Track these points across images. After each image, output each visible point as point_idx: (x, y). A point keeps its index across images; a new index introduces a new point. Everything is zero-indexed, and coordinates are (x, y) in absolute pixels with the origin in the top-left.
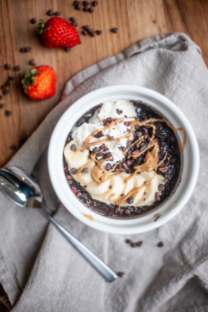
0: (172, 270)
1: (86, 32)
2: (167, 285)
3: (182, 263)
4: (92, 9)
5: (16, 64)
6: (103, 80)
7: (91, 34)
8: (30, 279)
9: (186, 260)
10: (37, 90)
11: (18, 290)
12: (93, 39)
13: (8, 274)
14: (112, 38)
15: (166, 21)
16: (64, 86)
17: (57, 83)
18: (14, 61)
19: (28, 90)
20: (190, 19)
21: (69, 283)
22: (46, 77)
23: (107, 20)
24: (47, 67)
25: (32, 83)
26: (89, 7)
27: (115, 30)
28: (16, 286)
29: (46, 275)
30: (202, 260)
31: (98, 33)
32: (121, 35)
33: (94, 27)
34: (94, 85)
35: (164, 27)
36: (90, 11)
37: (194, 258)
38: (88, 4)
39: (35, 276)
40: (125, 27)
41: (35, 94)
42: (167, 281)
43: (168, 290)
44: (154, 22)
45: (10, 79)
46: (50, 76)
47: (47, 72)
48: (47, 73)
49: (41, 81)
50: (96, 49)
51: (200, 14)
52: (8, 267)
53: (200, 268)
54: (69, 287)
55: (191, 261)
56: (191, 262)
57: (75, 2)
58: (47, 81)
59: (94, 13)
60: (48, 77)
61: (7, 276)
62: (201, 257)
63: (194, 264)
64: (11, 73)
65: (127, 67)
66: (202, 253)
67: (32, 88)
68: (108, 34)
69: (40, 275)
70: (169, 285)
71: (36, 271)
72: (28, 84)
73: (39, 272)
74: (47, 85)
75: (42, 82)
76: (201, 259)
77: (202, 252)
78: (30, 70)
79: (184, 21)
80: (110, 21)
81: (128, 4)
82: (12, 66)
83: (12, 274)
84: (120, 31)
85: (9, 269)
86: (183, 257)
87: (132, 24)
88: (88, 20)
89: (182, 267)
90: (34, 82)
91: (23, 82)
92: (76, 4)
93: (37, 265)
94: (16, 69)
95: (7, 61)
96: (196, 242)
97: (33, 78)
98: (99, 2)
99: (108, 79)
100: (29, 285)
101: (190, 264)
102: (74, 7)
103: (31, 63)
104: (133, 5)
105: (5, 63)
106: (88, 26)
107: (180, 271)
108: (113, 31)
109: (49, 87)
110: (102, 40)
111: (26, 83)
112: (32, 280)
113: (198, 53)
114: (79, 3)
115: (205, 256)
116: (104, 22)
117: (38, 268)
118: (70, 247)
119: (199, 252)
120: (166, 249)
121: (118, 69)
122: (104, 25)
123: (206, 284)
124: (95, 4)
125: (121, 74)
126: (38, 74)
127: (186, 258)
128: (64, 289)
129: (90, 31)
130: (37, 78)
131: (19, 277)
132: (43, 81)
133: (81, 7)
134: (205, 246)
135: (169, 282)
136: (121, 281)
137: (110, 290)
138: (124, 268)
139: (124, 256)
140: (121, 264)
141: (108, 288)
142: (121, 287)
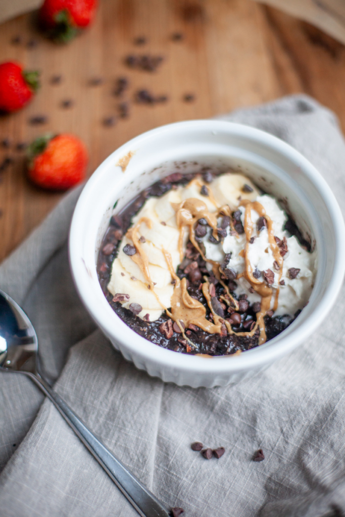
0: (286, 502)
3: (305, 487)
9: (314, 480)
29: (25, 485)
31: (163, 100)
37: (332, 474)
55: (325, 478)
56: (325, 481)
63: (332, 484)
86: (306, 474)
89: (306, 494)
96: (332, 446)
101: (324, 484)
106: (147, 91)
107: (304, 501)
108: (188, 98)
117: (10, 471)
118: (80, 449)
119: (340, 464)
120: (270, 464)
127: (314, 476)
138: (186, 501)
139: (187, 477)
140: (180, 493)
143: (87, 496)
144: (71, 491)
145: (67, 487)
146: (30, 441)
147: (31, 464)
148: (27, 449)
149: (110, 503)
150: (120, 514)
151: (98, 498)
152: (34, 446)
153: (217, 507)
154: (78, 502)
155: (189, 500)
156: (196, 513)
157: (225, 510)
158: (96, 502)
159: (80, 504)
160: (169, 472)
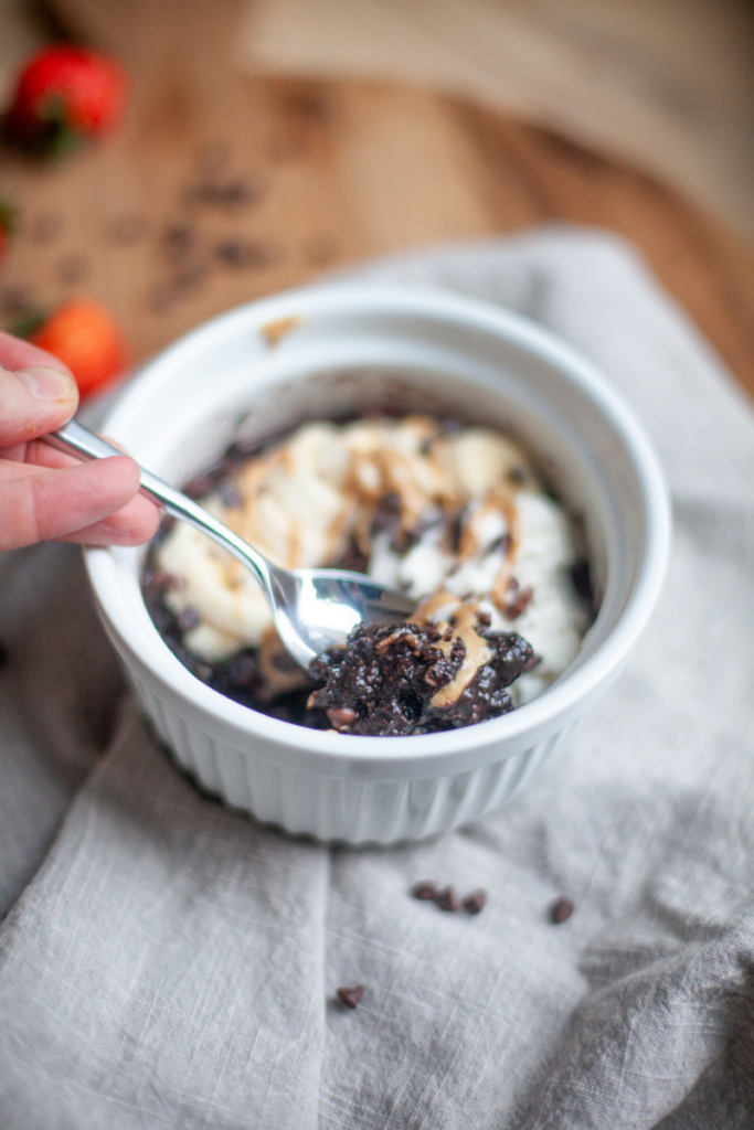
135: (625, 1020)
136: (400, 1062)
137: (347, 1111)
138: (409, 998)
139: (408, 949)
140: (396, 982)
141: (339, 1102)
142: (403, 1089)
143: (179, 1001)
144: (142, 992)
145: (134, 983)
146: (47, 880)
147: (55, 927)
148: (44, 898)
149: (232, 1011)
150: (256, 1035)
151: (203, 1003)
152: (59, 891)
153: (480, 1005)
154: (158, 1013)
155: (418, 996)
156: (434, 1022)
157: (499, 1010)
158: (199, 1012)
159: (163, 1017)
160: (367, 943)
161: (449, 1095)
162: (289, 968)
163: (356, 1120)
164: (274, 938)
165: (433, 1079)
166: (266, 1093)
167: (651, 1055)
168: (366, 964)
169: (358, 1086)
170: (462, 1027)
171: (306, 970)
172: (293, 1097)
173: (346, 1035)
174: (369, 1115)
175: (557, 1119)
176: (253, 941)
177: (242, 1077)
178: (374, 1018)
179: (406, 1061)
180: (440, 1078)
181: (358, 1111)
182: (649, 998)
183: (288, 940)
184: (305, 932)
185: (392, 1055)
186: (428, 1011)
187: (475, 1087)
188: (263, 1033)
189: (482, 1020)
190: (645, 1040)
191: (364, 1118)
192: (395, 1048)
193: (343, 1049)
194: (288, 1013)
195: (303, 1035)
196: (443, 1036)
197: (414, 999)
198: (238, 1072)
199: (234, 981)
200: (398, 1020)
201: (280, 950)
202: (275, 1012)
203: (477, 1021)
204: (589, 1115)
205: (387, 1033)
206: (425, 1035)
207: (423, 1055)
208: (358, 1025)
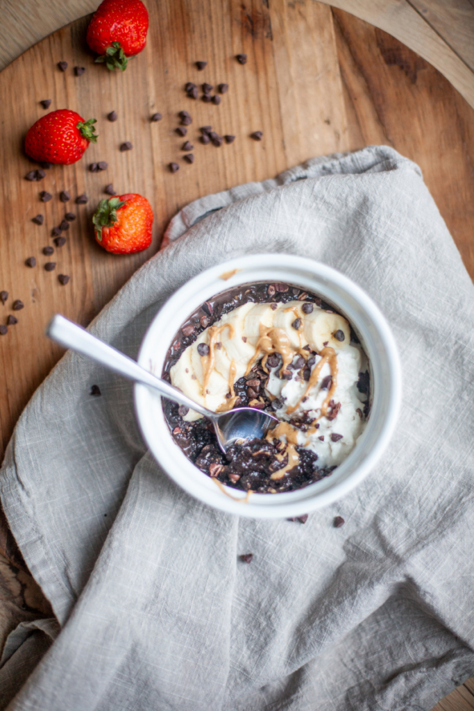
0: (363, 566)
1: (206, 138)
2: (353, 593)
3: (381, 554)
4: (217, 98)
5: (80, 193)
6: (239, 218)
7: (215, 142)
8: (95, 577)
9: (388, 548)
10: (120, 234)
11: (70, 596)
12: (219, 150)
13: (51, 567)
14: (252, 148)
15: (349, 121)
16: (167, 224)
17: (154, 226)
18: (76, 187)
19: (103, 234)
20: (391, 118)
21: (163, 587)
22: (136, 212)
23: (243, 119)
24: (138, 196)
25: (112, 222)
26: (212, 94)
27: (259, 135)
28: (67, 590)
29: (124, 569)
30: (420, 546)
31: (228, 139)
32: (269, 144)
33: (220, 130)
34: (222, 225)
35: (344, 132)
36: (214, 101)
37: (404, 544)
38: (210, 89)
39: (104, 571)
40: (275, 131)
41: (117, 241)
42: (353, 586)
43: (355, 603)
44: (328, 122)
45: (68, 217)
46: (142, 211)
47: (138, 204)
48: (137, 206)
49: (127, 218)
50: (225, 168)
51: (409, 109)
52: (51, 555)
53: (415, 559)
54: (162, 594)
55: (399, 547)
56: (398, 550)
57: (188, 85)
58: (138, 219)
59: (221, 105)
60: (139, 211)
61: (50, 571)
62: (417, 542)
63: (405, 554)
64: (71, 208)
65: (282, 196)
66: (418, 536)
67: (110, 231)
68: (246, 143)
69: (114, 569)
70: (357, 593)
71: (105, 563)
72: (103, 223)
73: (111, 564)
74: (138, 225)
75: (129, 220)
76: (417, 544)
77: (419, 532)
78: (108, 201)
79: (380, 120)
80: (250, 120)
81: (282, 90)
82: (72, 196)
83: (59, 568)
84: (267, 137)
85: (54, 559)
86: (382, 541)
87: (288, 124)
88: (210, 117)
89: (381, 561)
90: (115, 220)
91: (94, 220)
92: (189, 88)
93: (107, 552)
94: (79, 200)
95: (63, 185)
96: (406, 516)
97: (114, 212)
98: (231, 87)
99: (248, 217)
100: (93, 587)
101: (397, 553)
102: (185, 94)
103: (107, 191)
104: (290, 92)
105: (59, 190)
106: (210, 128)
107: (379, 567)
108: (255, 136)
109: (142, 230)
110: (235, 153)
111: (100, 223)
112: (97, 577)
113: (417, 175)
114: (195, 86)
115: (425, 539)
116: (239, 121)
117: (108, 556)
119: (413, 533)
120: (348, 529)
121: (266, 198)
122: (239, 127)
123: (427, 593)
124: (224, 89)
125: (270, 209)
126: (123, 205)
127: (389, 544)
128: (153, 596)
129: (214, 135)
130: (119, 213)
131: (73, 574)
132: (130, 218)
133: (199, 94)
134: (424, 523)
135: (356, 589)
136: (265, 588)
137: (243, 605)
138: (272, 563)
139: (272, 541)
140: (266, 555)
141: (240, 601)
142: (265, 600)
143: (177, 565)
144: (162, 562)
145: (159, 558)
147: (127, 546)
148: (122, 531)
149: (198, 568)
150: (208, 578)
151: (187, 565)
152: (128, 527)
153: (299, 569)
154: (169, 572)
156: (280, 574)
157: (307, 571)
158: (185, 569)
159: (170, 574)
160: (255, 536)
161: (284, 605)
162: (222, 550)
163: (246, 608)
164: (217, 536)
165: (278, 598)
166: (211, 608)
167: (365, 603)
168: (255, 544)
169: (248, 595)
170: (291, 578)
171: (229, 551)
172: (221, 610)
173: (244, 573)
174: (252, 607)
175: (325, 620)
176: (208, 536)
177: (202, 600)
178: (257, 568)
179: (268, 587)
180: (281, 598)
181: (247, 605)
182: (367, 583)
183: (223, 537)
184: (230, 534)
185: (262, 584)
186: (278, 568)
187: (294, 603)
188: (211, 577)
189: (300, 575)
190: (363, 599)
191: (250, 608)
192: (264, 581)
193: (243, 578)
194: (221, 568)
195: (227, 577)
196: (283, 581)
197: (273, 563)
198: (200, 598)
199: (199, 554)
200: (266, 571)
201: (219, 541)
202: (216, 567)
203: (297, 575)
204: (337, 622)
205: (261, 574)
206: (276, 579)
207: (275, 586)
208: (250, 569)
